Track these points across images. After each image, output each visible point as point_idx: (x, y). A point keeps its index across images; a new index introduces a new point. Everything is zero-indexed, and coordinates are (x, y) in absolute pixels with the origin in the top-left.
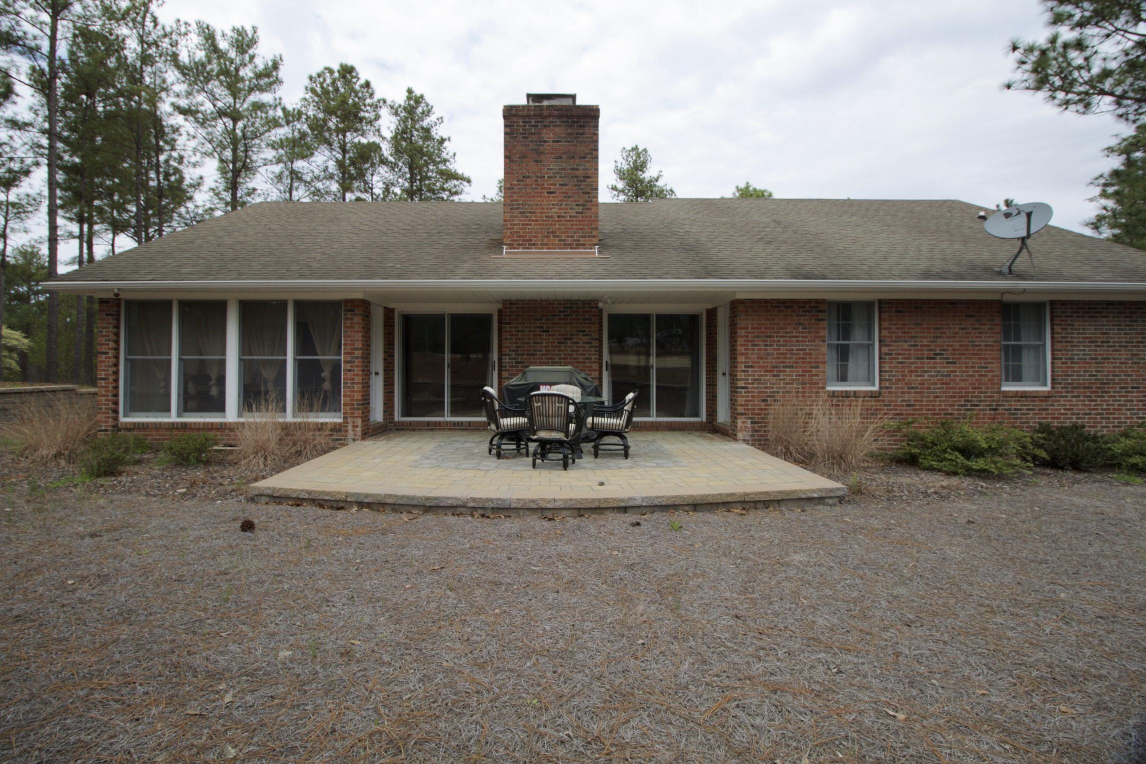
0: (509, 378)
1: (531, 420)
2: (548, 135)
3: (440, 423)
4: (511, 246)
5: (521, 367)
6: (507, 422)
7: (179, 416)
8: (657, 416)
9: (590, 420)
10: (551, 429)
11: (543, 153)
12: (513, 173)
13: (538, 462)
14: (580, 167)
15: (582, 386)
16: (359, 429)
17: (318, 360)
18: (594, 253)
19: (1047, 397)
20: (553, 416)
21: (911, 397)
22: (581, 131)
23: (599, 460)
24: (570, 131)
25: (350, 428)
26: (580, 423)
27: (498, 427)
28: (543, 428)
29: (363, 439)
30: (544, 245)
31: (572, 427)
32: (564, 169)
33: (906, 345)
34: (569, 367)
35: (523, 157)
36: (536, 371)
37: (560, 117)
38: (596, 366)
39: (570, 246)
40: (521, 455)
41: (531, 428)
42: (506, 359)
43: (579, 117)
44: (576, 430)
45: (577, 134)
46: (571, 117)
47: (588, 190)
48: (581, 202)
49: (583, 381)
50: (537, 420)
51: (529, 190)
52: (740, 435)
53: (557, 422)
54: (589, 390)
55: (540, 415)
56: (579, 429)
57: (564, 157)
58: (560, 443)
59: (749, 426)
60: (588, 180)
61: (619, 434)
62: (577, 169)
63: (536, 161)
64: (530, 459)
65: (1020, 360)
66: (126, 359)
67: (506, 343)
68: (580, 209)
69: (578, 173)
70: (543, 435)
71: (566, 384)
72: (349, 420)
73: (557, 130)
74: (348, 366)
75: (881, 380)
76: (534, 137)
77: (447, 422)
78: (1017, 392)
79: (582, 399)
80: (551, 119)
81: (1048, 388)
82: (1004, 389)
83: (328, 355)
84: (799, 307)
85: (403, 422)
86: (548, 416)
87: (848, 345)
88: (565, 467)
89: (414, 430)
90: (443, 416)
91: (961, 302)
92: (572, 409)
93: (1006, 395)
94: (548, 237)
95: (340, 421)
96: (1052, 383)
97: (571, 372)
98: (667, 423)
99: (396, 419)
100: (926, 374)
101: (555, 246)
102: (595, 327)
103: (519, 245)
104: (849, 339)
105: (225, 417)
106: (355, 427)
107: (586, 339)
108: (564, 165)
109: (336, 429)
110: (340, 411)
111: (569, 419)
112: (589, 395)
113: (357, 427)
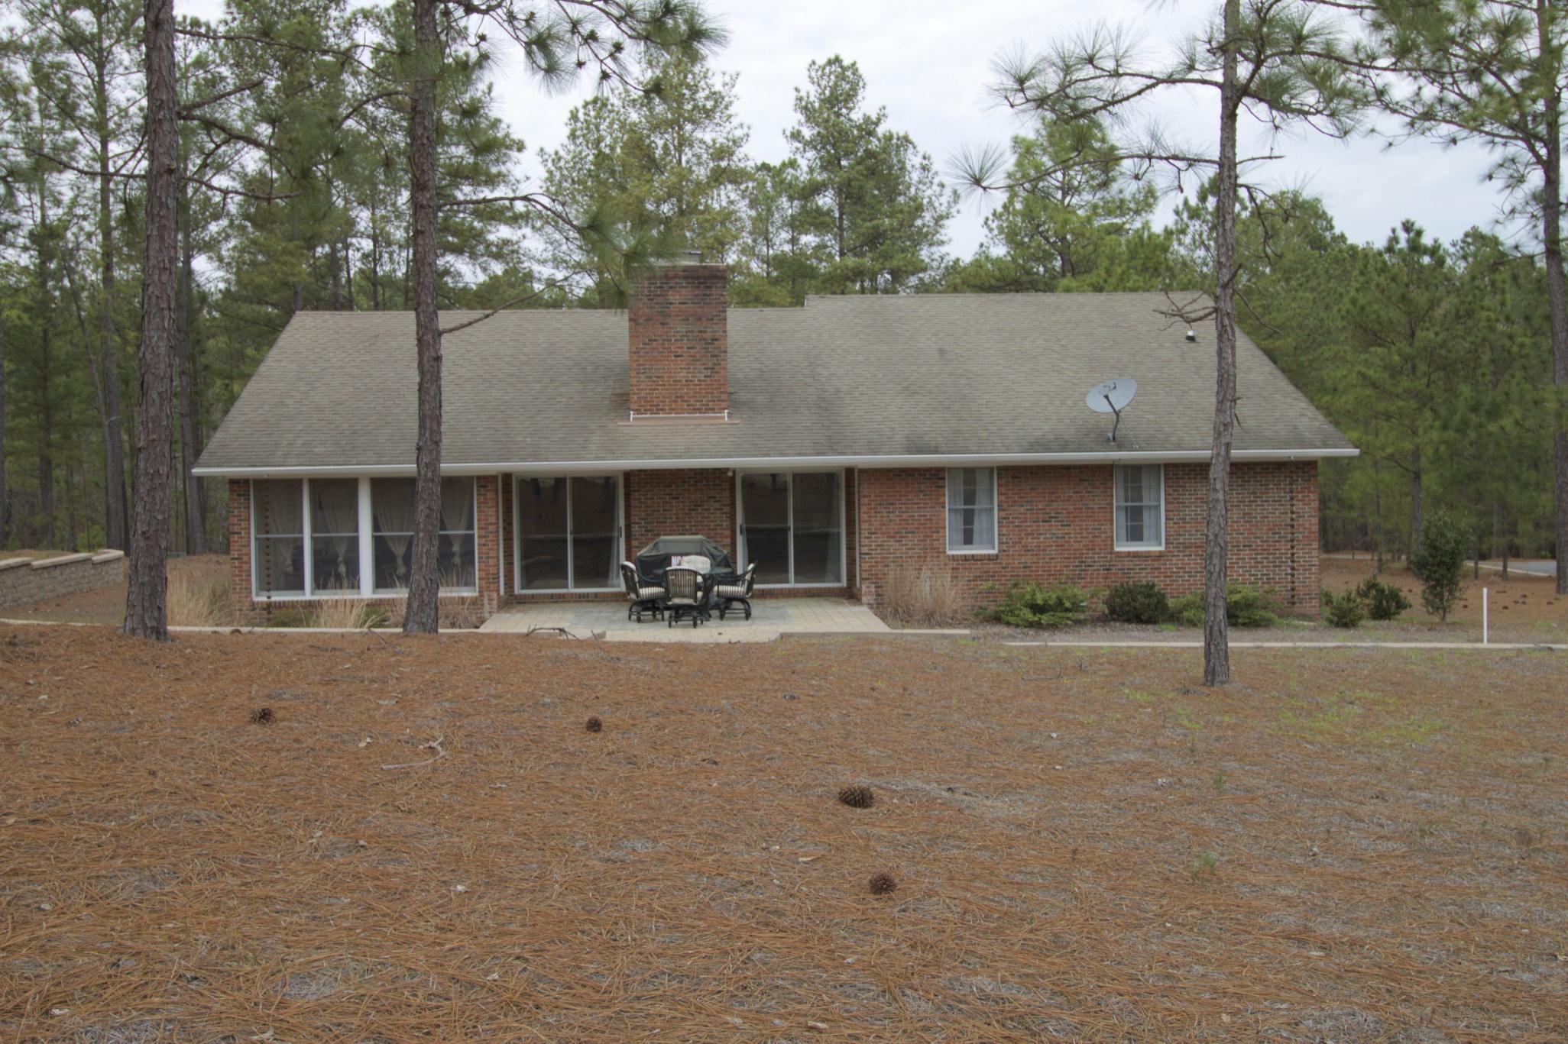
0: (640, 548)
1: (667, 590)
2: (675, 297)
3: (564, 596)
4: (638, 411)
5: (652, 534)
6: (646, 592)
7: (312, 594)
8: (796, 582)
9: (716, 588)
10: (683, 596)
11: (669, 316)
12: (638, 337)
13: (673, 623)
14: (709, 330)
15: (712, 557)
16: (495, 603)
17: (447, 535)
18: (723, 417)
19: (1159, 556)
20: (685, 586)
21: (1028, 559)
22: (708, 292)
23: (724, 622)
24: (696, 292)
25: (486, 601)
26: (707, 590)
27: (638, 595)
28: (676, 596)
29: (498, 612)
30: (672, 410)
31: (700, 594)
32: (691, 332)
33: (1022, 510)
34: (699, 537)
35: (649, 319)
36: (668, 541)
37: (686, 277)
38: (727, 533)
39: (699, 410)
40: (657, 620)
41: (667, 596)
42: (635, 528)
43: (705, 278)
44: (704, 597)
45: (705, 295)
46: (698, 278)
47: (716, 352)
48: (710, 366)
49: (713, 551)
50: (672, 589)
51: (656, 354)
52: (864, 599)
53: (687, 590)
54: (719, 560)
55: (674, 585)
56: (706, 595)
57: (691, 319)
58: (690, 607)
59: (873, 590)
60: (716, 343)
61: (742, 600)
62: (705, 332)
63: (662, 324)
64: (667, 623)
65: (1141, 520)
66: (256, 538)
67: (634, 511)
68: (709, 373)
69: (705, 335)
70: (677, 601)
71: (697, 554)
72: (485, 594)
73: (683, 291)
74: (483, 541)
75: (1000, 543)
76: (660, 299)
77: (572, 594)
78: (1129, 553)
79: (712, 569)
80: (677, 280)
81: (1162, 548)
82: (1117, 549)
83: (458, 529)
84: (920, 475)
85: (525, 595)
86: (680, 586)
87: (973, 510)
88: (695, 625)
89: (537, 603)
90: (566, 587)
91: (1075, 467)
92: (700, 579)
93: (1119, 555)
94: (675, 402)
95: (476, 594)
96: (1167, 543)
97: (701, 542)
98: (805, 589)
99: (516, 592)
100: (1042, 537)
101: (683, 411)
102: (727, 494)
103: (646, 410)
104: (974, 504)
105: (359, 594)
106: (491, 600)
107: (717, 505)
108: (691, 328)
109: (475, 603)
110: (474, 585)
111: (698, 587)
112: (718, 565)
113: (492, 600)
